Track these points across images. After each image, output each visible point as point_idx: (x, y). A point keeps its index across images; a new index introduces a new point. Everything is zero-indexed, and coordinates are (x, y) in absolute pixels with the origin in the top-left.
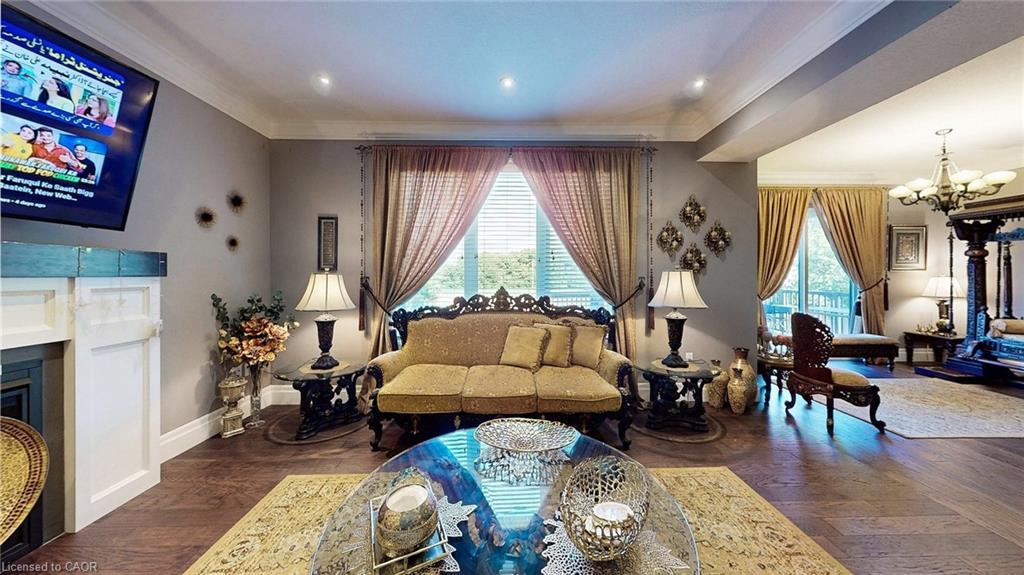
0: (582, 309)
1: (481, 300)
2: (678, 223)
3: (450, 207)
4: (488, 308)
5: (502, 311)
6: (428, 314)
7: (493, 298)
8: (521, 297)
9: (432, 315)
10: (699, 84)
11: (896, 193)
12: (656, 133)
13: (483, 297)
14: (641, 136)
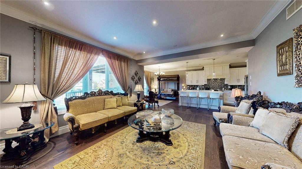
0: (120, 93)
1: (93, 93)
2: (134, 75)
3: (82, 63)
4: (96, 95)
5: (100, 95)
6: (74, 99)
7: (97, 92)
8: (105, 91)
9: (76, 99)
10: (144, 52)
11: (155, 74)
12: (131, 56)
13: (94, 92)
14: (129, 56)
